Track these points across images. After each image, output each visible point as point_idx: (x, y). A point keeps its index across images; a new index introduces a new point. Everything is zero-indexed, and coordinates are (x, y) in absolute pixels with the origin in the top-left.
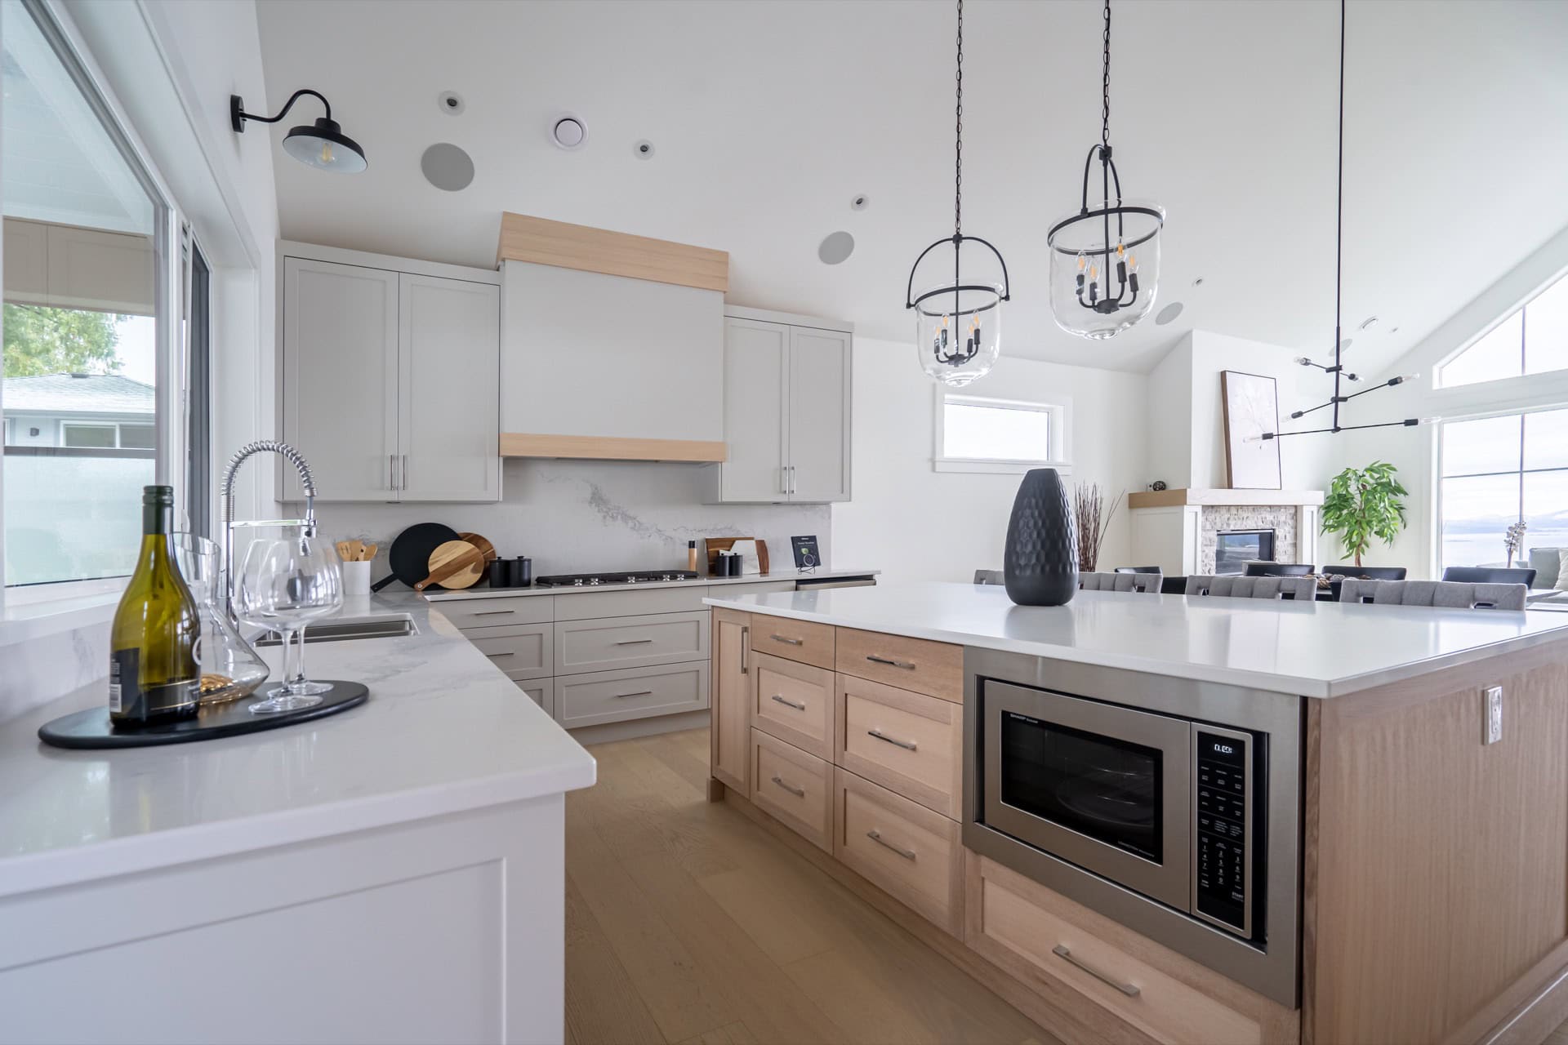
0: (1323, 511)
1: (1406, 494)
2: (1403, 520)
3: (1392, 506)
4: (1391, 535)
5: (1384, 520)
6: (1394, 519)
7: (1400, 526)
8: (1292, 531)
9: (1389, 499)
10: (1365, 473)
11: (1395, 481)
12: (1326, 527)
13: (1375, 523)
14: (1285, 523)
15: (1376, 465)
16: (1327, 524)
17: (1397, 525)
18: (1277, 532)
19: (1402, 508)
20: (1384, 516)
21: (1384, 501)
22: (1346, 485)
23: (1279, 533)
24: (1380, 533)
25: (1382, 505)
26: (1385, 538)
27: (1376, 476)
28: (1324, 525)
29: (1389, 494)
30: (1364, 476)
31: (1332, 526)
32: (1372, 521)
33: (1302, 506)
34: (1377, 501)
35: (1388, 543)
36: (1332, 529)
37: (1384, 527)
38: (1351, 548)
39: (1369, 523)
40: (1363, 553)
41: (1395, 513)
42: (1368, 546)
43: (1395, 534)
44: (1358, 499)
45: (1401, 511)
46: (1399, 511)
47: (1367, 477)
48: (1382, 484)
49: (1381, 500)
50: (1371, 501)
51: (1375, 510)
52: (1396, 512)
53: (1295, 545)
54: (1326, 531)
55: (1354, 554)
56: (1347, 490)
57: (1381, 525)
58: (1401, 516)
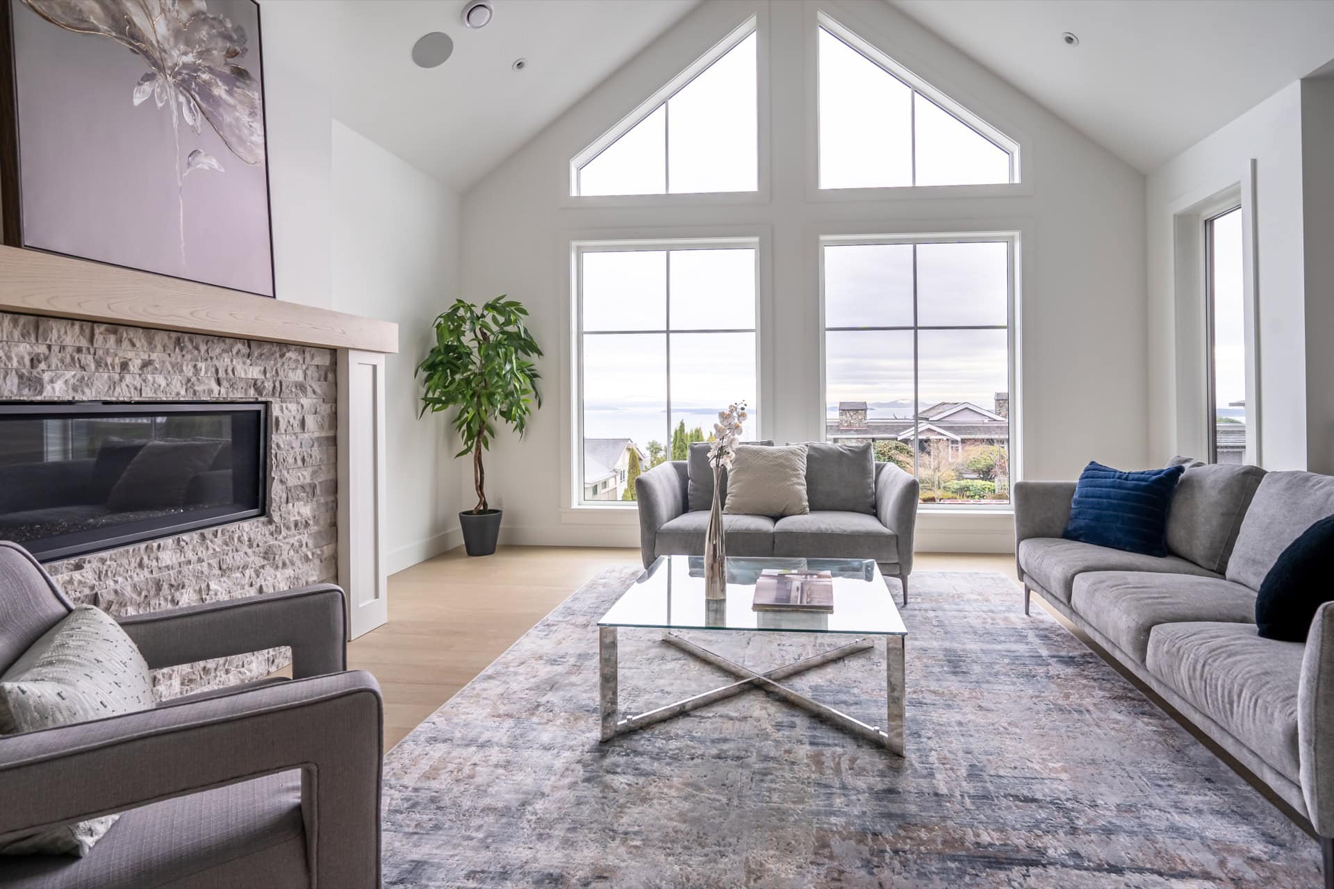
0: (425, 374)
1: (540, 353)
2: (537, 393)
3: (522, 371)
4: (521, 418)
5: (512, 394)
6: (524, 391)
7: (532, 404)
8: (325, 409)
9: (517, 358)
10: (486, 313)
11: (526, 331)
12: (428, 401)
13: (498, 397)
14: (301, 387)
15: (502, 301)
16: (430, 395)
17: (528, 401)
18: (276, 411)
19: (536, 376)
20: (511, 387)
21: (511, 362)
22: (458, 332)
23: (284, 412)
24: (507, 415)
25: (508, 367)
26: (515, 423)
27: (501, 319)
28: (425, 399)
29: (519, 352)
30: (483, 316)
31: (438, 401)
32: (494, 394)
33: (347, 349)
34: (502, 361)
35: (518, 430)
36: (438, 406)
37: (511, 405)
38: (470, 437)
39: (491, 396)
40: (487, 447)
41: (527, 384)
42: (492, 435)
43: (526, 417)
44: (476, 357)
45: (534, 379)
46: (531, 381)
47: (489, 319)
48: (510, 336)
49: (507, 359)
50: (493, 360)
51: (498, 375)
52: (528, 381)
53: (333, 441)
54: (429, 408)
55: (473, 449)
56: (459, 340)
57: (508, 401)
58: (534, 387)
